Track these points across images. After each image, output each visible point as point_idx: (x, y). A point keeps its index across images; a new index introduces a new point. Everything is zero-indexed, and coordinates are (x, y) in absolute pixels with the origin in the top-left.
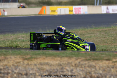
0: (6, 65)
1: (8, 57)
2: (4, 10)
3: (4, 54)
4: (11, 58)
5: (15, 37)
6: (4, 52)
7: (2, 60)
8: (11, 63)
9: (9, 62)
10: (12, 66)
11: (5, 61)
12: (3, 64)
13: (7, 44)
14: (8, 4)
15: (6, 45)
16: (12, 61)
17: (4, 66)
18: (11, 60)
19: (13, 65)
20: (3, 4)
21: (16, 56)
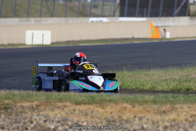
0: (174, 120)
1: (178, 106)
2: (165, 30)
3: (171, 102)
4: (182, 108)
5: (184, 74)
6: (171, 99)
7: (168, 111)
8: (182, 117)
9: (179, 115)
10: (184, 122)
11: (172, 113)
12: (170, 119)
13: (172, 85)
14: (171, 19)
15: (171, 87)
16: (185, 113)
17: (171, 122)
18: (182, 112)
19: (186, 120)
20: (163, 19)
21: (190, 105)
